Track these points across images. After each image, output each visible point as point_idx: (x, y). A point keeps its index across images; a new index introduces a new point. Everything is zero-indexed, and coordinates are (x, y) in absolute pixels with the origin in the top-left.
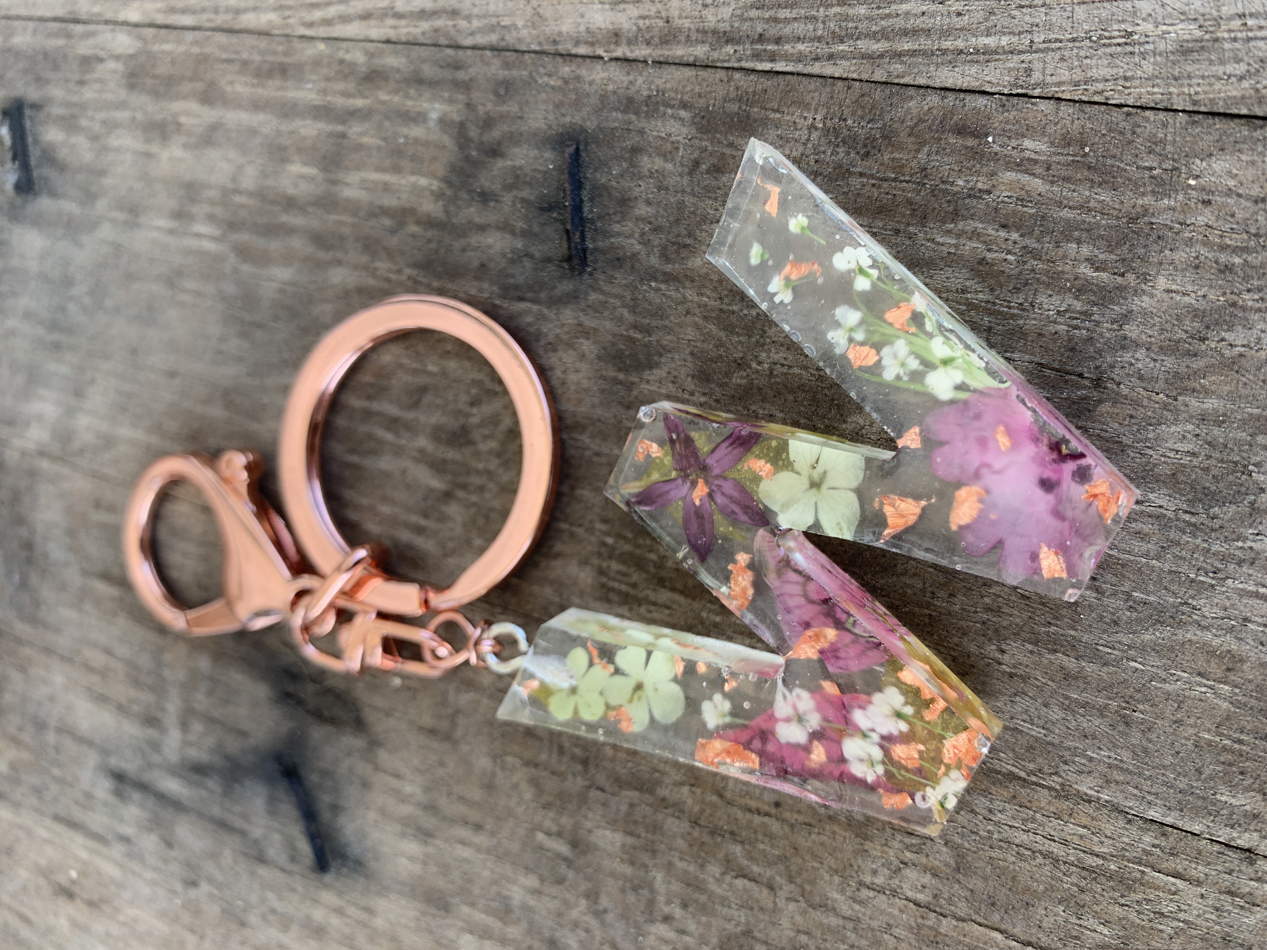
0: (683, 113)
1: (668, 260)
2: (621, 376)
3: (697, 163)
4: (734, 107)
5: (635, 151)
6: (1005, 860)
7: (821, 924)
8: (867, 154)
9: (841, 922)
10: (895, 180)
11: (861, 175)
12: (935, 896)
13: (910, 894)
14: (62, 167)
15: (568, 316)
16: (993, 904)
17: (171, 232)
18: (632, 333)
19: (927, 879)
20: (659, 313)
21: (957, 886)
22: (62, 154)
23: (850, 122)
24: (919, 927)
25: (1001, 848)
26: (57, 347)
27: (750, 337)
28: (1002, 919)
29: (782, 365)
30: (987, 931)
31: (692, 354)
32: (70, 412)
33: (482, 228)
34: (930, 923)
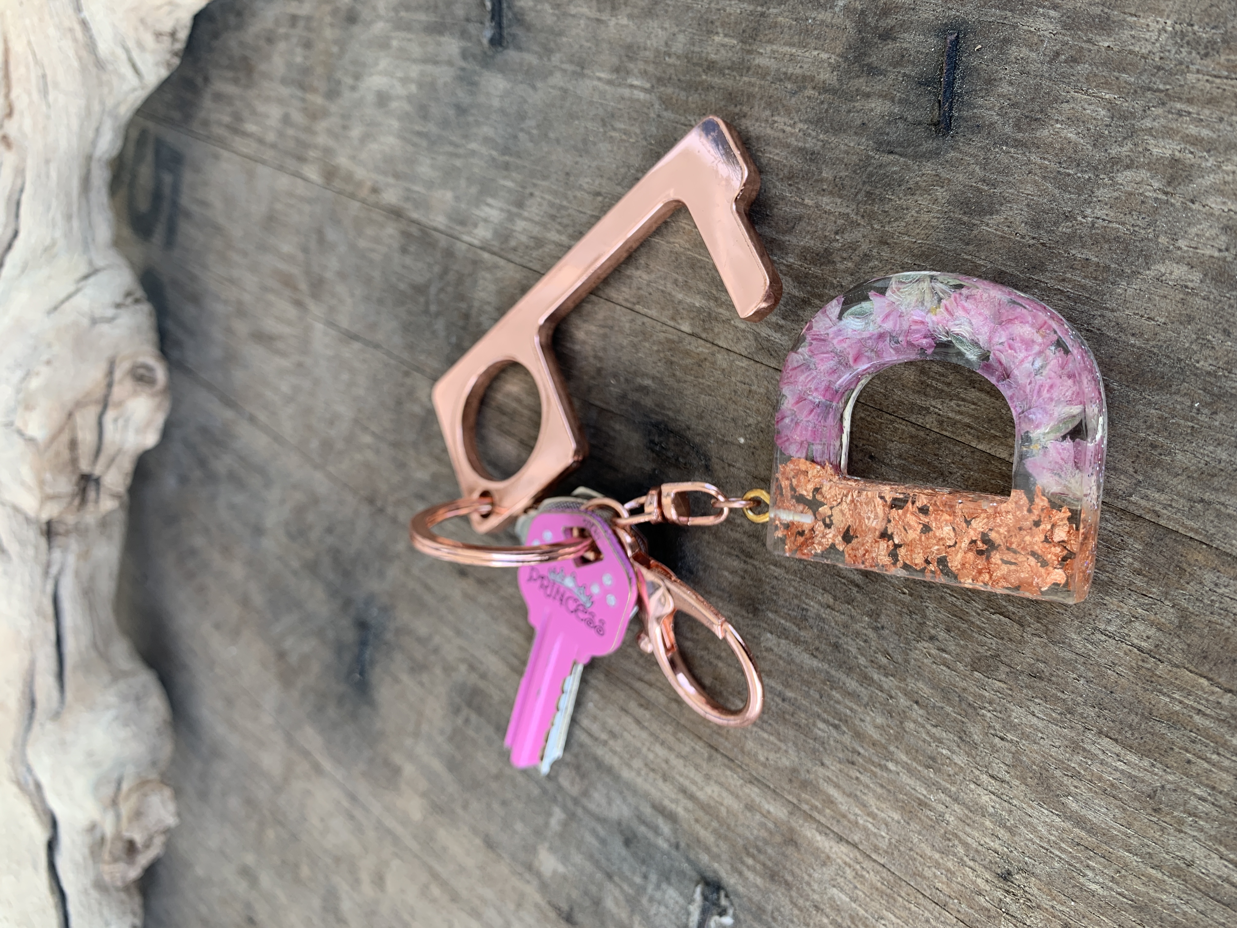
0: (1052, 13)
1: (1020, 130)
2: (965, 219)
3: (1057, 54)
4: (1097, 10)
5: (1006, 41)
6: (1222, 624)
7: (1057, 656)
8: (1206, 55)
9: (1074, 656)
10: (1227, 78)
11: (1198, 71)
12: (1157, 646)
13: (1135, 641)
14: (528, 28)
15: (929, 168)
16: (1205, 658)
17: (610, 82)
18: (980, 185)
19: (1152, 632)
20: (1006, 171)
21: (1177, 640)
22: (530, 17)
23: (1196, 28)
24: (1139, 668)
25: (1220, 614)
26: (506, 166)
27: (1079, 195)
28: (1211, 670)
29: (1104, 220)
30: (1196, 677)
31: (1028, 205)
32: (511, 217)
33: (868, 96)
34: (1149, 666)
